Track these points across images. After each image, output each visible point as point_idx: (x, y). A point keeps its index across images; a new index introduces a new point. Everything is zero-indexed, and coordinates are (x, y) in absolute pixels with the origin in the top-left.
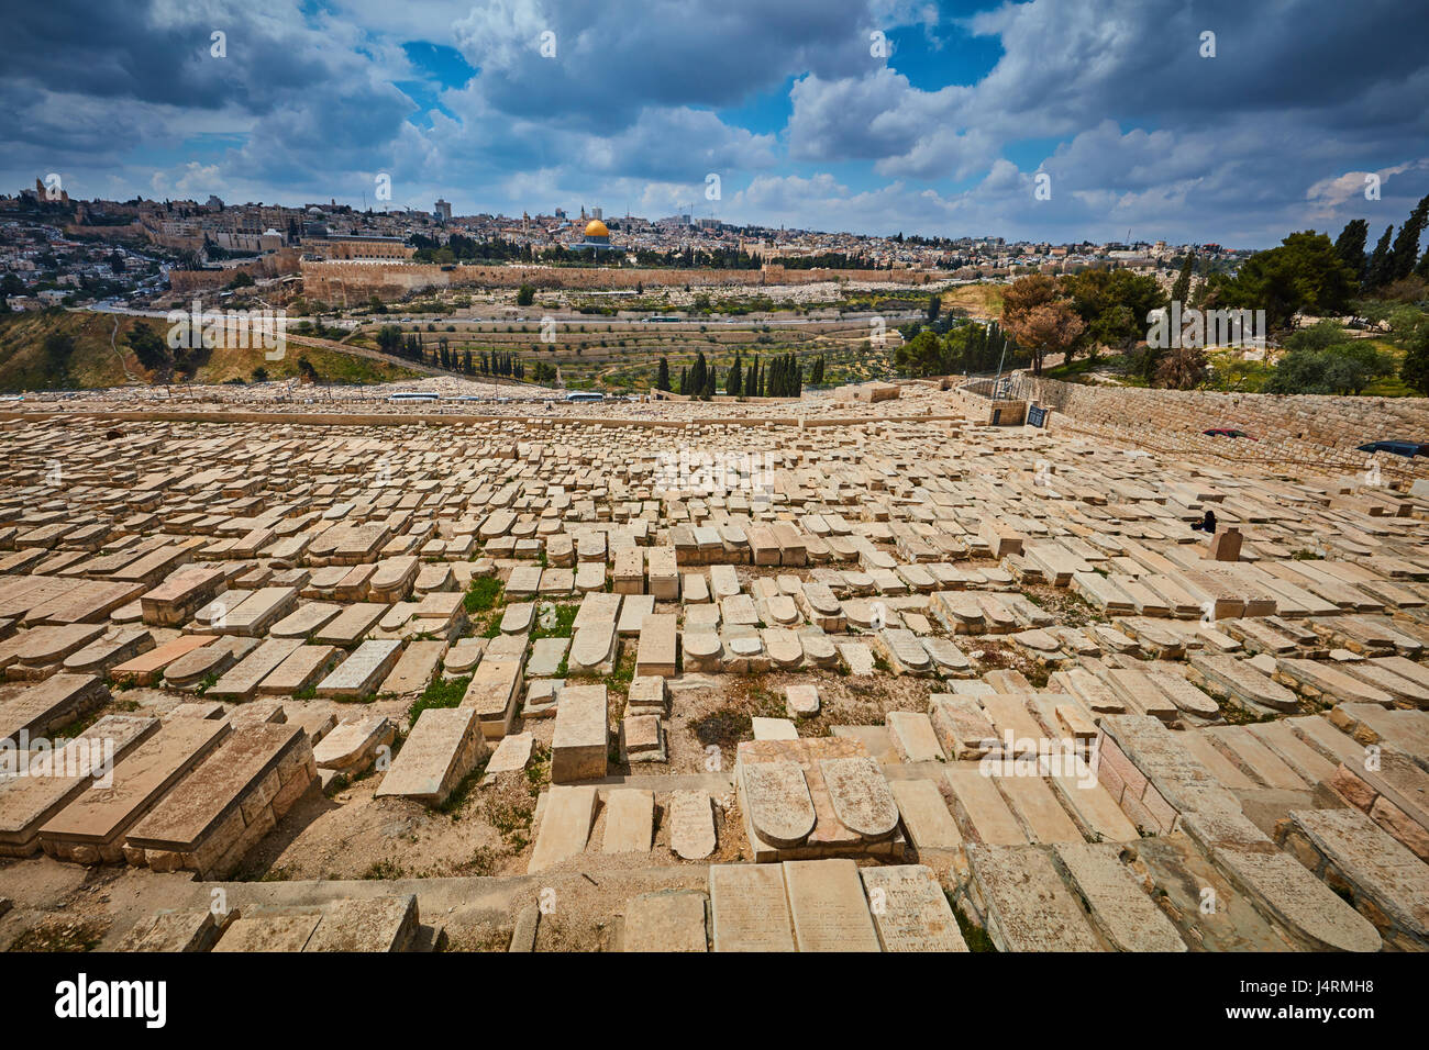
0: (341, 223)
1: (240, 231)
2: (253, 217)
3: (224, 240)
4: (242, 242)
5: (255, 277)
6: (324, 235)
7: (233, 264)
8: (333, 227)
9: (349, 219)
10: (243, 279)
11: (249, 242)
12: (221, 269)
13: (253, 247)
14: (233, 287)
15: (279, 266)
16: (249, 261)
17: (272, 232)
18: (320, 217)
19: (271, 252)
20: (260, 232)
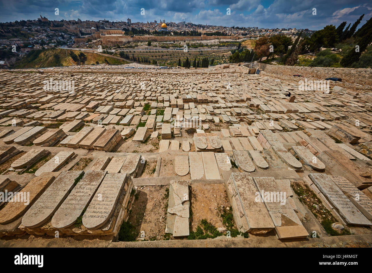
0: (107, 25)
1: (86, 28)
2: (88, 24)
3: (83, 30)
4: (87, 31)
5: (92, 40)
6: (104, 28)
7: (86, 36)
8: (106, 26)
9: (109, 24)
10: (90, 40)
11: (88, 31)
12: (84, 38)
13: (90, 32)
14: (88, 42)
15: (96, 36)
16: (90, 36)
17: (93, 28)
18: (103, 24)
19: (94, 33)
20: (91, 28)
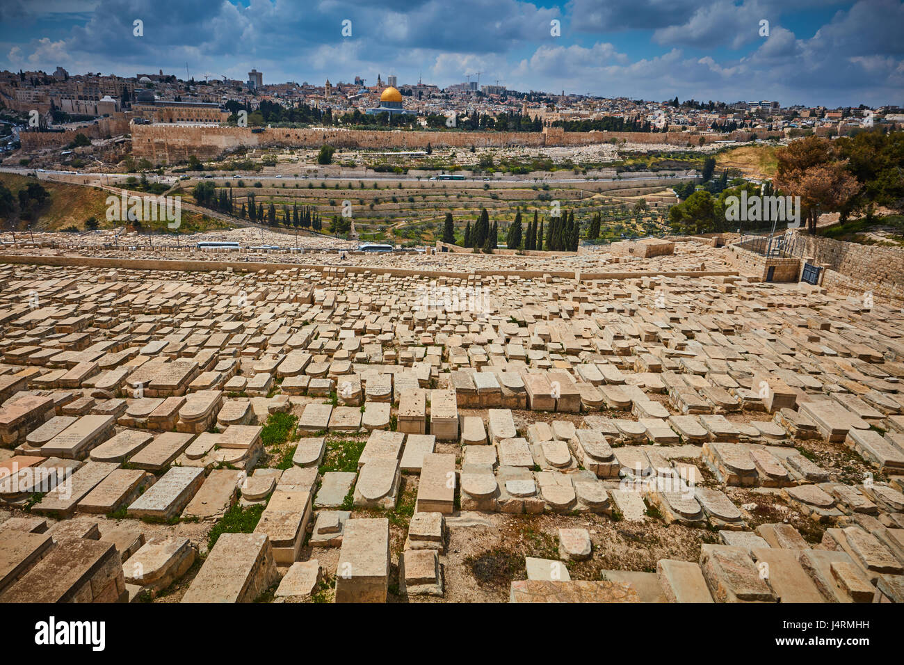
0: (167, 90)
1: (80, 98)
2: (93, 85)
3: (67, 105)
4: (82, 108)
5: (91, 138)
6: (151, 101)
7: (73, 127)
8: (159, 94)
9: (173, 87)
10: (82, 140)
11: (88, 107)
12: (63, 131)
13: (91, 112)
14: (73, 146)
15: (112, 128)
16: (87, 124)
17: (107, 99)
18: (149, 85)
19: (106, 116)
20: (97, 99)
